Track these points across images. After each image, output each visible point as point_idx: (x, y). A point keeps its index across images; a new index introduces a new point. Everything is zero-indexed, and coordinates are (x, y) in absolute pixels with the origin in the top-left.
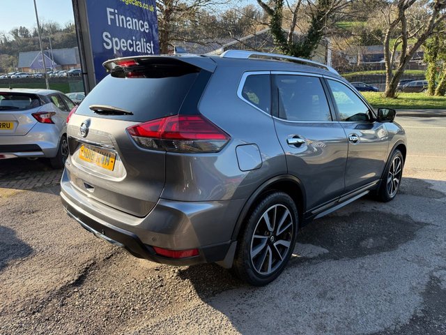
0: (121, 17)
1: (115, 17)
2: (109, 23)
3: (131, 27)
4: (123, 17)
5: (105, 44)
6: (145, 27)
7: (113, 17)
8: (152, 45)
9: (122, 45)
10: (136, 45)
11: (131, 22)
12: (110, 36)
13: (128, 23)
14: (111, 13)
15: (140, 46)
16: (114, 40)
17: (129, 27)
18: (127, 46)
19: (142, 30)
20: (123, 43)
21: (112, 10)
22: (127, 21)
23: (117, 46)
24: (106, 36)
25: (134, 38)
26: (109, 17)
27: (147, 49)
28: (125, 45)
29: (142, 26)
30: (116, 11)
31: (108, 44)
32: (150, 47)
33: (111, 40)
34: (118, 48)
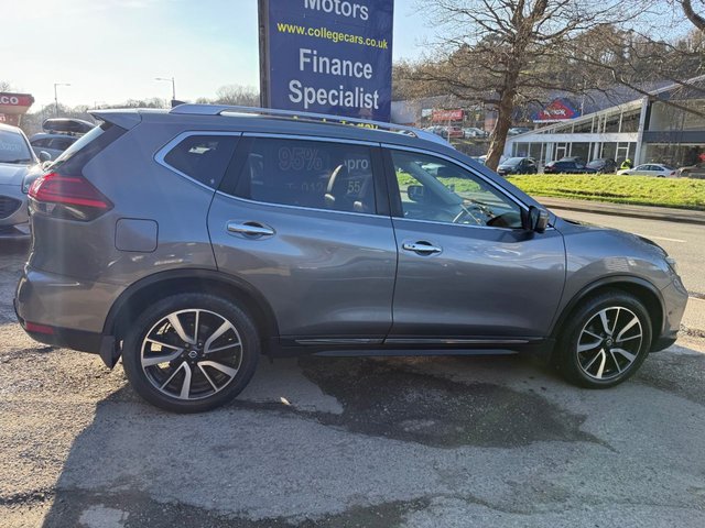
0: (321, 60)
1: (312, 60)
2: (302, 68)
3: (339, 72)
4: (327, 60)
5: (291, 97)
6: (365, 71)
7: (308, 60)
8: (376, 96)
9: (319, 96)
10: (345, 97)
11: (339, 66)
12: (300, 86)
13: (334, 67)
14: (306, 55)
15: (351, 99)
16: (306, 90)
17: (335, 73)
18: (327, 99)
19: (359, 76)
20: (322, 94)
21: (309, 51)
22: (331, 65)
23: (310, 97)
24: (295, 86)
25: (341, 87)
26: (302, 60)
27: (364, 102)
28: (325, 96)
29: (359, 70)
30: (315, 52)
31: (296, 96)
32: (373, 99)
33: (302, 90)
34: (312, 101)
